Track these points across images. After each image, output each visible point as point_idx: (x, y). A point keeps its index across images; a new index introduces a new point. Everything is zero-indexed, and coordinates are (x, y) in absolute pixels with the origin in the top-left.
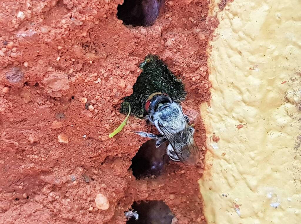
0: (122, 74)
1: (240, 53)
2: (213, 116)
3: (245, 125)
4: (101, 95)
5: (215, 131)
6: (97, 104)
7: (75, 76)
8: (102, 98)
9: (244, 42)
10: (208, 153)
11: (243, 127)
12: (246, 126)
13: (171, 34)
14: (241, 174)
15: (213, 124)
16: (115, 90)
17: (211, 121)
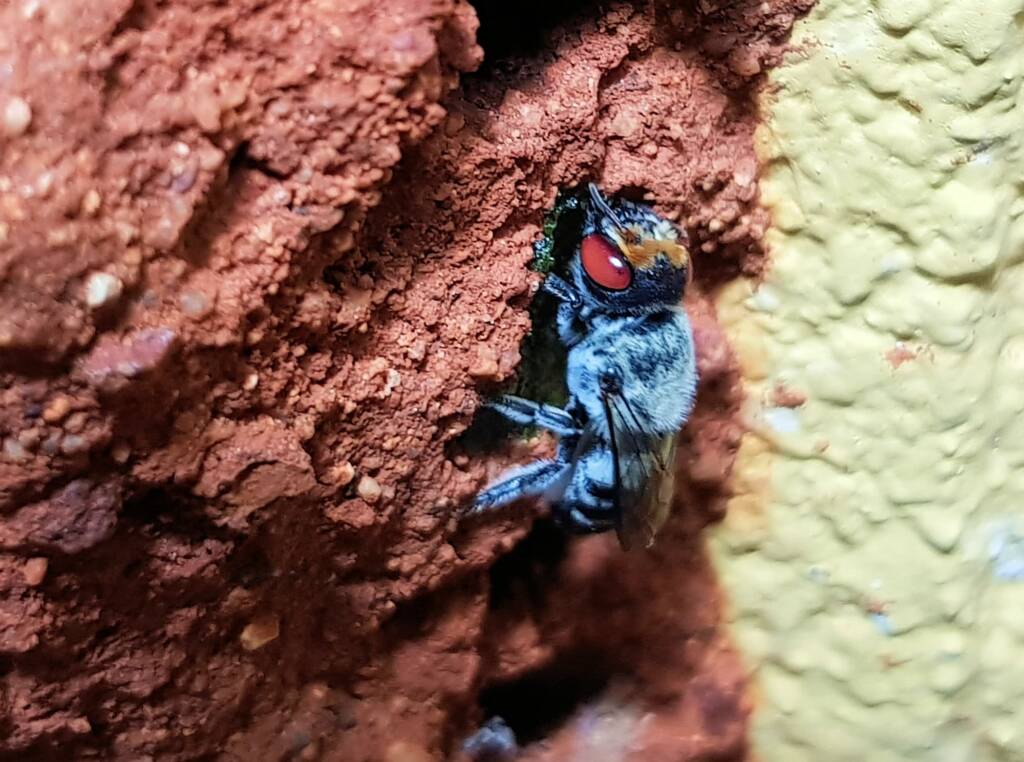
0: (480, 322)
1: (912, 108)
2: (774, 322)
3: (922, 351)
4: (403, 428)
5: (785, 374)
6: (390, 465)
7: (312, 411)
8: (409, 438)
9: (935, 68)
10: (749, 443)
11: (913, 357)
12: (928, 355)
13: (631, 87)
14: (898, 504)
15: (775, 350)
16: (457, 395)
17: (768, 340)
